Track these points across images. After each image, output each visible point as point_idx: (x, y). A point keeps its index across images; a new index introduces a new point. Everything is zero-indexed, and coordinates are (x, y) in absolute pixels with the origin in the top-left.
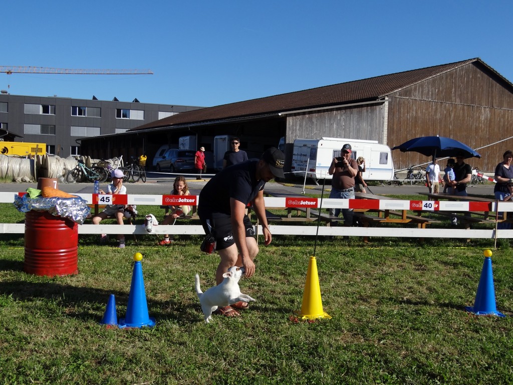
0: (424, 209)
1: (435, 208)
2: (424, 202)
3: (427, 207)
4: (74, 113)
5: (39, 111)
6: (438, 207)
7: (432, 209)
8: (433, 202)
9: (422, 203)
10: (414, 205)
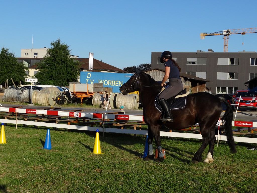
0: (75, 116)
1: (79, 116)
2: (75, 113)
3: (76, 115)
4: (253, 63)
5: (227, 63)
6: (81, 115)
7: (78, 116)
8: (78, 113)
9: (74, 113)
10: (71, 114)
